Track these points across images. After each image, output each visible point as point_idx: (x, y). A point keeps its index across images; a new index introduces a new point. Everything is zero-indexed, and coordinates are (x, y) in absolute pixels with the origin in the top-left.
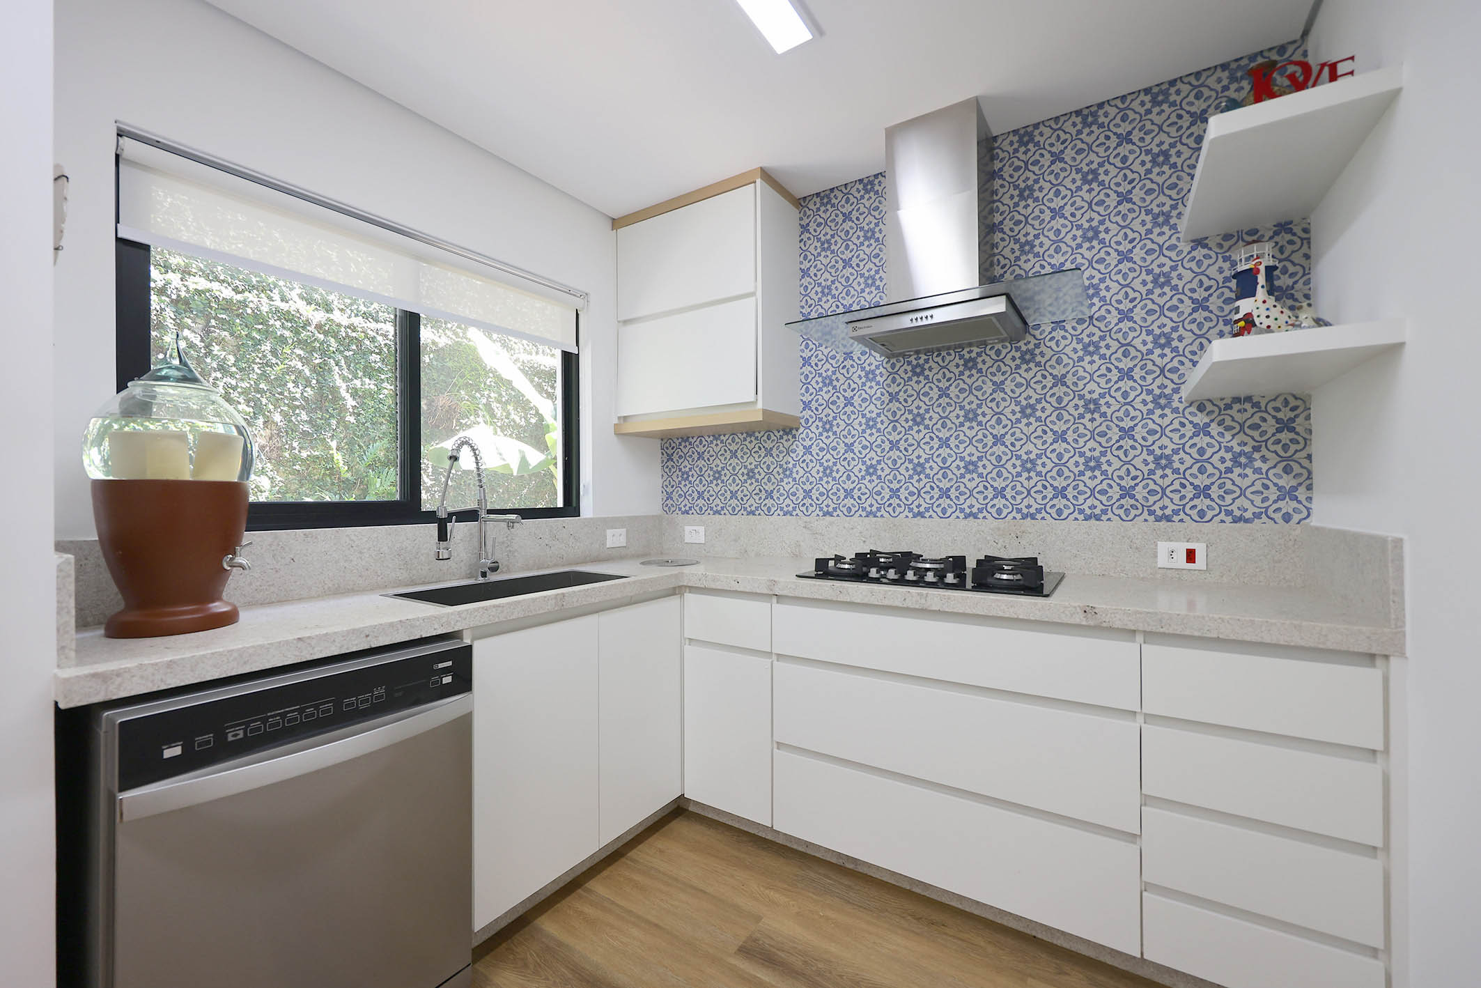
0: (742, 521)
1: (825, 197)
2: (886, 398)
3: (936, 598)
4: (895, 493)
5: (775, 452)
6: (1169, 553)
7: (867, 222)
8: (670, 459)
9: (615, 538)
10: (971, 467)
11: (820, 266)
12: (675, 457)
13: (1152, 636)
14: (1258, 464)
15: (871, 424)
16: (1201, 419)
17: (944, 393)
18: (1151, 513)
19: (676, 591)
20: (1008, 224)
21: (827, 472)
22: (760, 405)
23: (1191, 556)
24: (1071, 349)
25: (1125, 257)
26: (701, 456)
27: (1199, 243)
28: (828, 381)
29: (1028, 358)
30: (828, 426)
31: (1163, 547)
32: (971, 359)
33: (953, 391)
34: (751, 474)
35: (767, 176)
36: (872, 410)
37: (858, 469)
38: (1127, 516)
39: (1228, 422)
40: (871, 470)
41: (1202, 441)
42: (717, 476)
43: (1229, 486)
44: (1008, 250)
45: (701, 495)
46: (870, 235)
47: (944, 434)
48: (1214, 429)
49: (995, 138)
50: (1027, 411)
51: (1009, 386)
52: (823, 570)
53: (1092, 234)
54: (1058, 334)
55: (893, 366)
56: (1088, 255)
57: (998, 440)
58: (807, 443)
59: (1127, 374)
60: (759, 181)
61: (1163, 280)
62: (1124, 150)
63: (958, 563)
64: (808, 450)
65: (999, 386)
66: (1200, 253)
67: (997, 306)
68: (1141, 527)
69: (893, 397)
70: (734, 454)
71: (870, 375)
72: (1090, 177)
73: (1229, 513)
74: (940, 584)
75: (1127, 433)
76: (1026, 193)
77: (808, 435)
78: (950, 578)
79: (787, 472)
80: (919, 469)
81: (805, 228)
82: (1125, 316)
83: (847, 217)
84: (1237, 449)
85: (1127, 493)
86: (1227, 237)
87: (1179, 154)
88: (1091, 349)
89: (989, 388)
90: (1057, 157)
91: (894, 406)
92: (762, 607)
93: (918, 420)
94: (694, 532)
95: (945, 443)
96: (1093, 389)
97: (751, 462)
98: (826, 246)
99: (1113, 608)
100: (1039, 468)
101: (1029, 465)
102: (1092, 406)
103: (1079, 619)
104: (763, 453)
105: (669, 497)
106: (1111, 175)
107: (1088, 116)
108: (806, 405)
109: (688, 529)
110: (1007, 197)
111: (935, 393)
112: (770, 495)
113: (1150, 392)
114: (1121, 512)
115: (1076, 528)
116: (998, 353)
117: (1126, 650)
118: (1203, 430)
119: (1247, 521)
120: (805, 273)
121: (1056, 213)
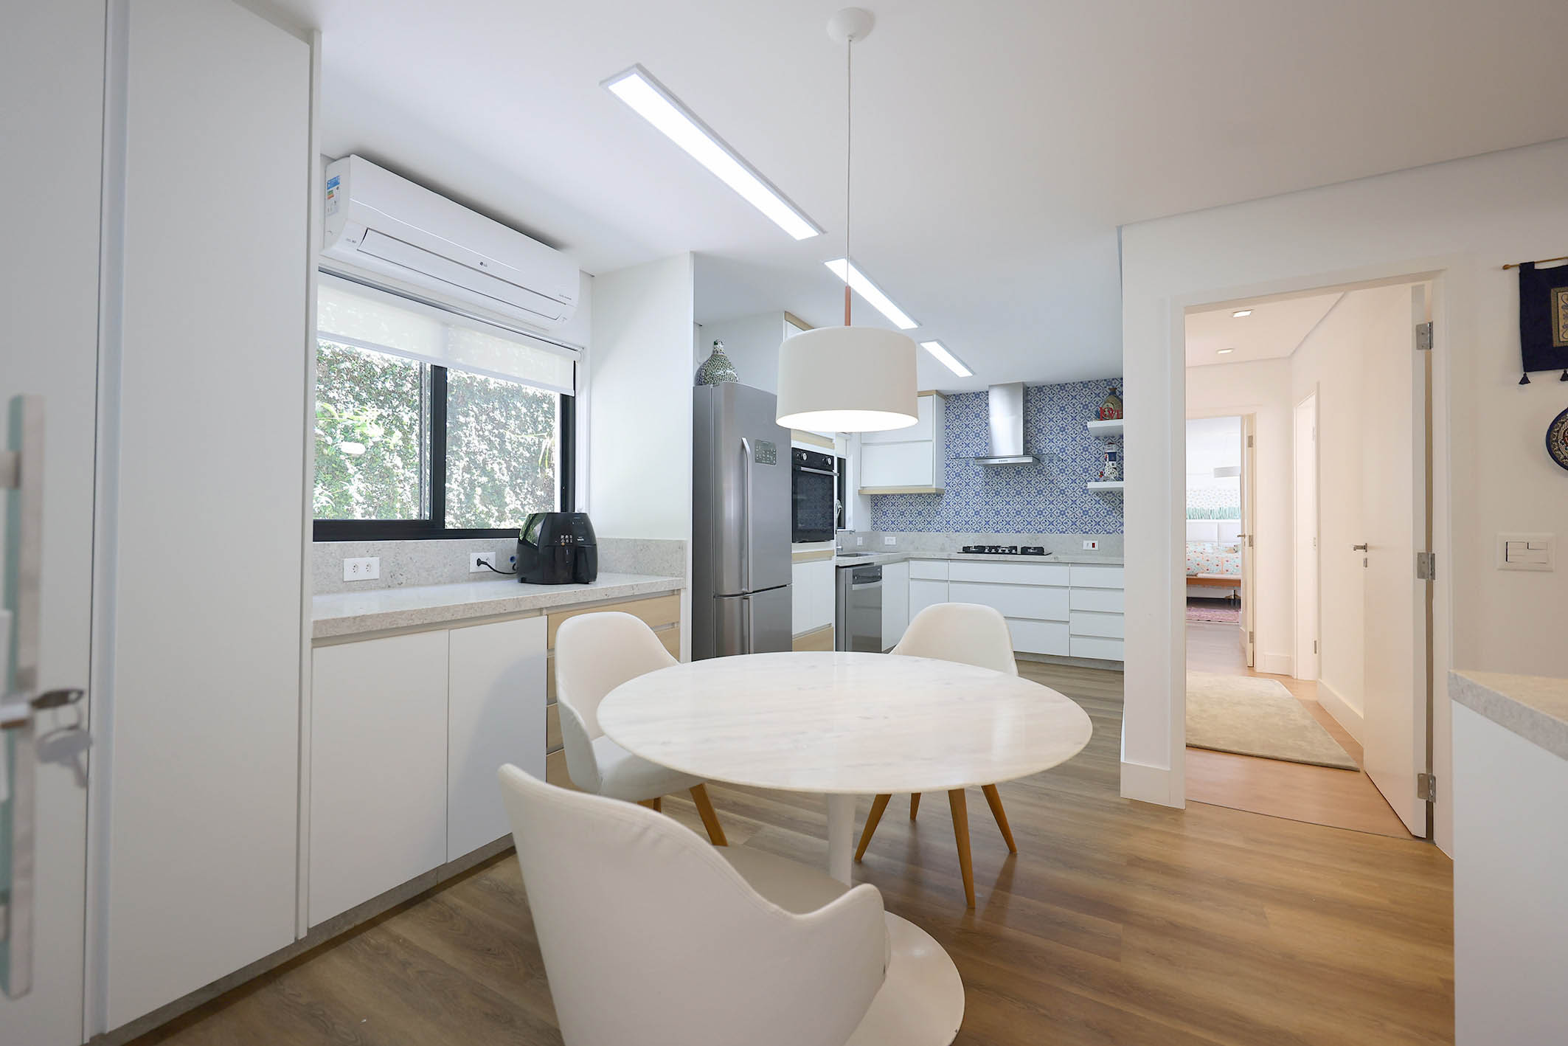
0: (914, 534)
1: (958, 396)
2: (984, 484)
3: (1010, 557)
4: (987, 523)
5: (932, 504)
6: (1087, 544)
7: (977, 410)
8: (876, 505)
9: (860, 541)
10: (1018, 513)
11: (954, 425)
12: (879, 504)
13: (1074, 564)
14: (1114, 514)
15: (977, 494)
16: (1097, 498)
17: (1008, 483)
18: (1082, 531)
19: (906, 560)
20: (1033, 421)
21: (957, 513)
22: (934, 487)
23: (1093, 545)
24: (1055, 470)
25: (1074, 439)
26: (893, 504)
27: (1097, 438)
28: (958, 475)
29: (1040, 472)
30: (957, 494)
31: (1085, 542)
32: (1019, 471)
33: (1011, 483)
34: (920, 514)
35: (938, 393)
36: (978, 488)
37: (971, 512)
38: (1074, 531)
39: (1105, 500)
40: (977, 513)
41: (1097, 506)
42: (902, 514)
43: (1105, 521)
44: (1033, 430)
45: (893, 523)
46: (977, 416)
47: (1008, 499)
48: (1101, 502)
49: (1029, 388)
50: (1040, 492)
51: (1033, 482)
52: (966, 550)
53: (1062, 429)
54: (1051, 464)
55: (987, 471)
56: (1062, 437)
57: (1029, 503)
58: (948, 501)
59: (1074, 481)
60: (935, 396)
61: (1086, 449)
62: (1074, 401)
63: (1015, 548)
64: (948, 504)
65: (1029, 482)
66: (1097, 442)
67: (1029, 460)
68: (1078, 536)
69: (987, 483)
70: (911, 504)
71: (977, 474)
72: (1063, 409)
73: (1105, 531)
74: (1010, 553)
75: (1074, 502)
76: (1040, 410)
77: (950, 497)
78: (1014, 551)
79: (938, 513)
80: (997, 513)
81: (948, 408)
82: (1074, 460)
83: (967, 407)
84: (1108, 509)
85: (1074, 523)
86: (1106, 437)
87: (1091, 406)
88: (1062, 471)
89: (1025, 483)
90: (1051, 399)
91: (987, 487)
92: (945, 564)
93: (997, 493)
94: (890, 540)
95: (1008, 503)
96: (1063, 486)
97: (920, 508)
98: (958, 417)
99: (1062, 558)
100: (1044, 514)
101: (1040, 513)
102: (1062, 492)
103: (1053, 561)
104: (926, 504)
105: (875, 523)
106: (1069, 409)
107: (1062, 387)
108: (948, 484)
109: (886, 538)
110: (1033, 410)
111: (1004, 483)
112: (929, 523)
113: (1081, 488)
114: (1072, 530)
115: (1056, 536)
116: (1029, 470)
117: (1066, 568)
118: (1098, 502)
119: (1111, 533)
120: (948, 427)
121: (1051, 420)
